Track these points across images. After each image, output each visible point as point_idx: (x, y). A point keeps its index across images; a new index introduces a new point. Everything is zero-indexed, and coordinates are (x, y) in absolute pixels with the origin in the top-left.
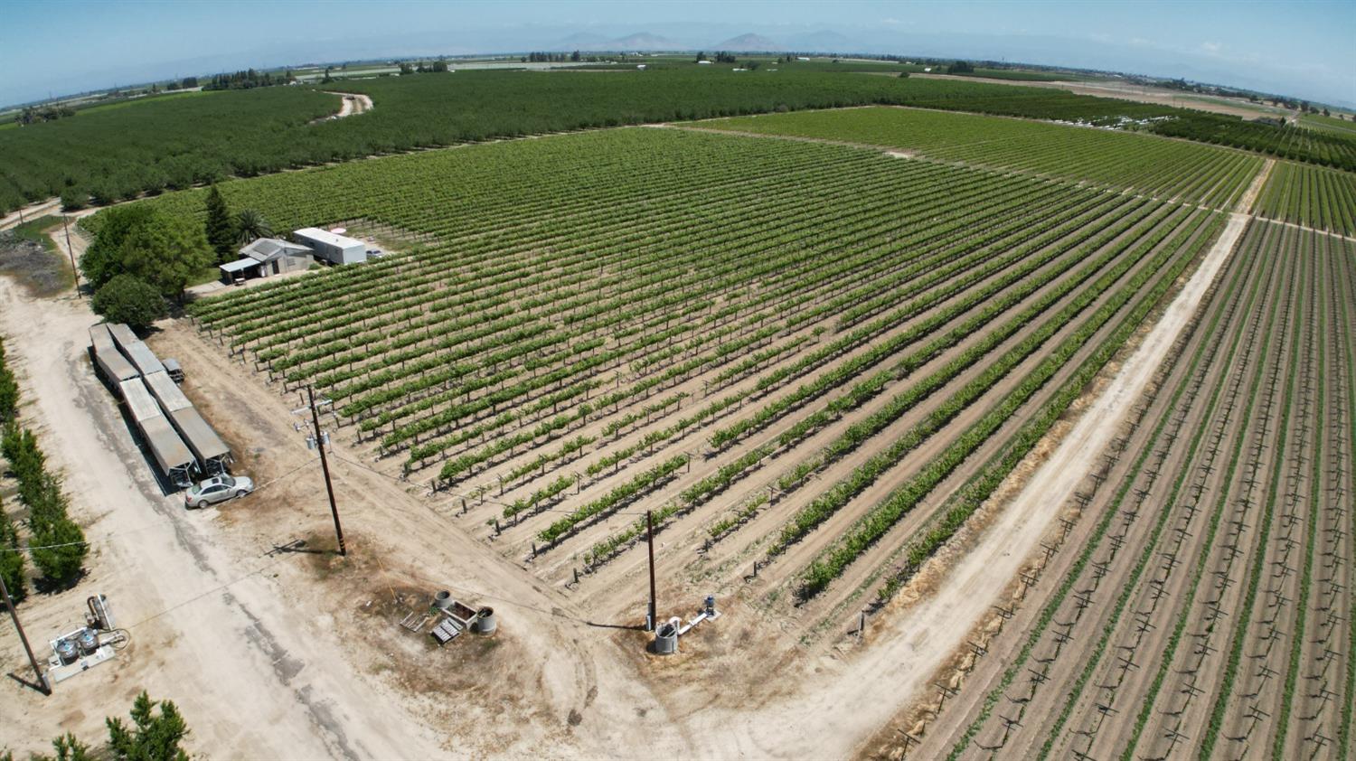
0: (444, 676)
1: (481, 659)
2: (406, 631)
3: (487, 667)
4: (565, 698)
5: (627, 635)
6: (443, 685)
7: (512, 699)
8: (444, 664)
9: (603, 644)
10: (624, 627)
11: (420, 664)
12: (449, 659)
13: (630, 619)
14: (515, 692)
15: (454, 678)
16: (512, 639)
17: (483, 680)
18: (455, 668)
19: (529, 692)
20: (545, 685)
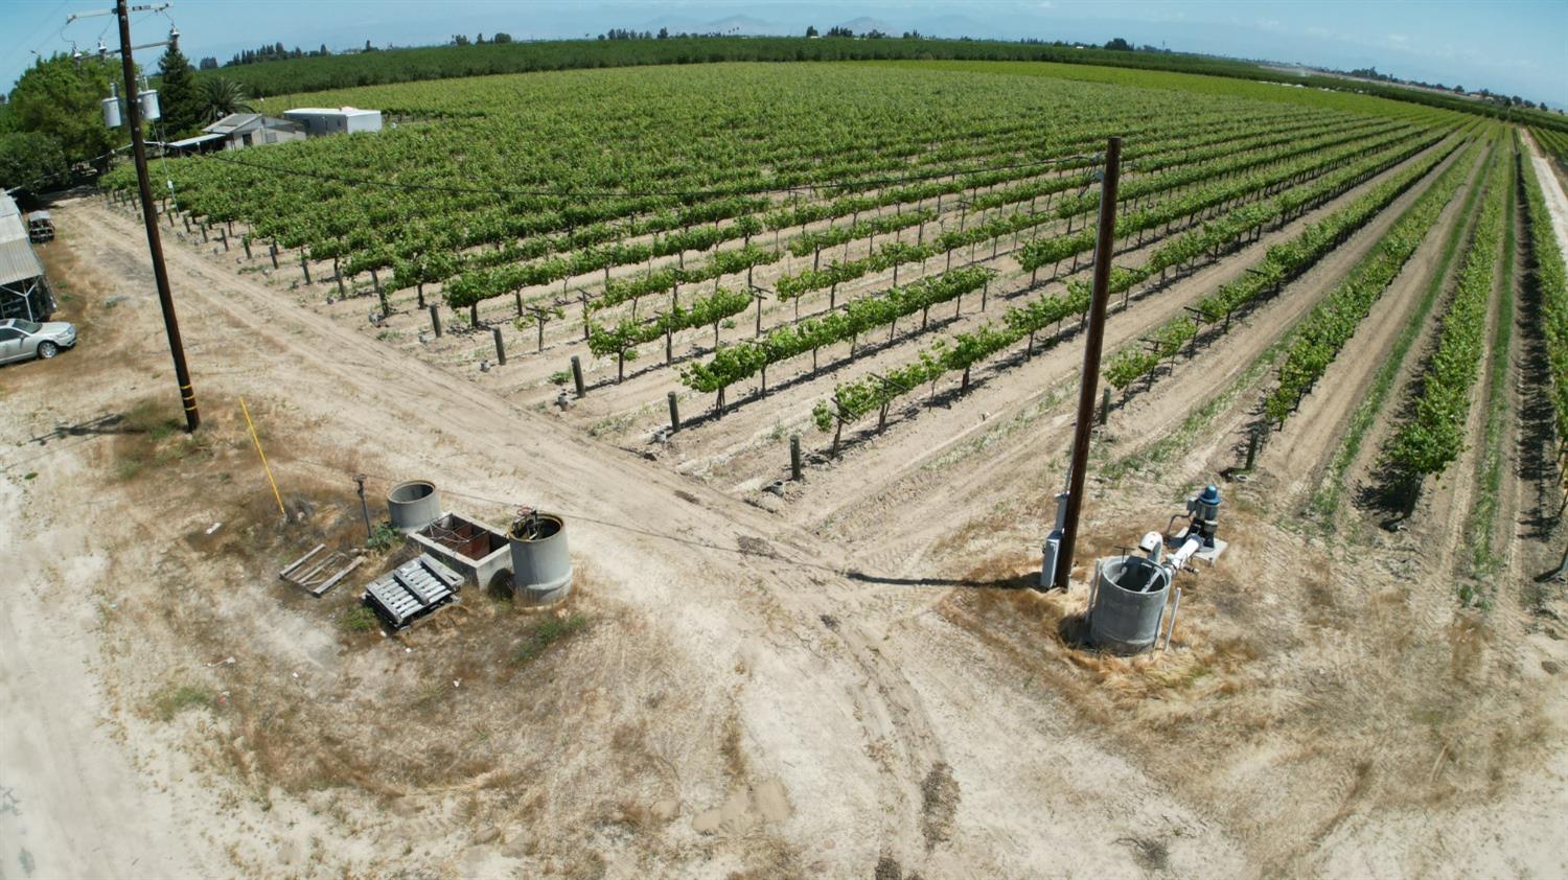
0: (387, 732)
1: (519, 675)
2: (291, 593)
3: (540, 702)
4: (842, 813)
5: (987, 604)
6: (375, 766)
7: (632, 820)
8: (388, 693)
9: (918, 628)
10: (966, 583)
11: (312, 693)
12: (410, 677)
13: (975, 563)
14: (645, 791)
15: (418, 741)
16: (623, 615)
17: (522, 748)
18: (425, 707)
19: (697, 794)
20: (756, 764)
